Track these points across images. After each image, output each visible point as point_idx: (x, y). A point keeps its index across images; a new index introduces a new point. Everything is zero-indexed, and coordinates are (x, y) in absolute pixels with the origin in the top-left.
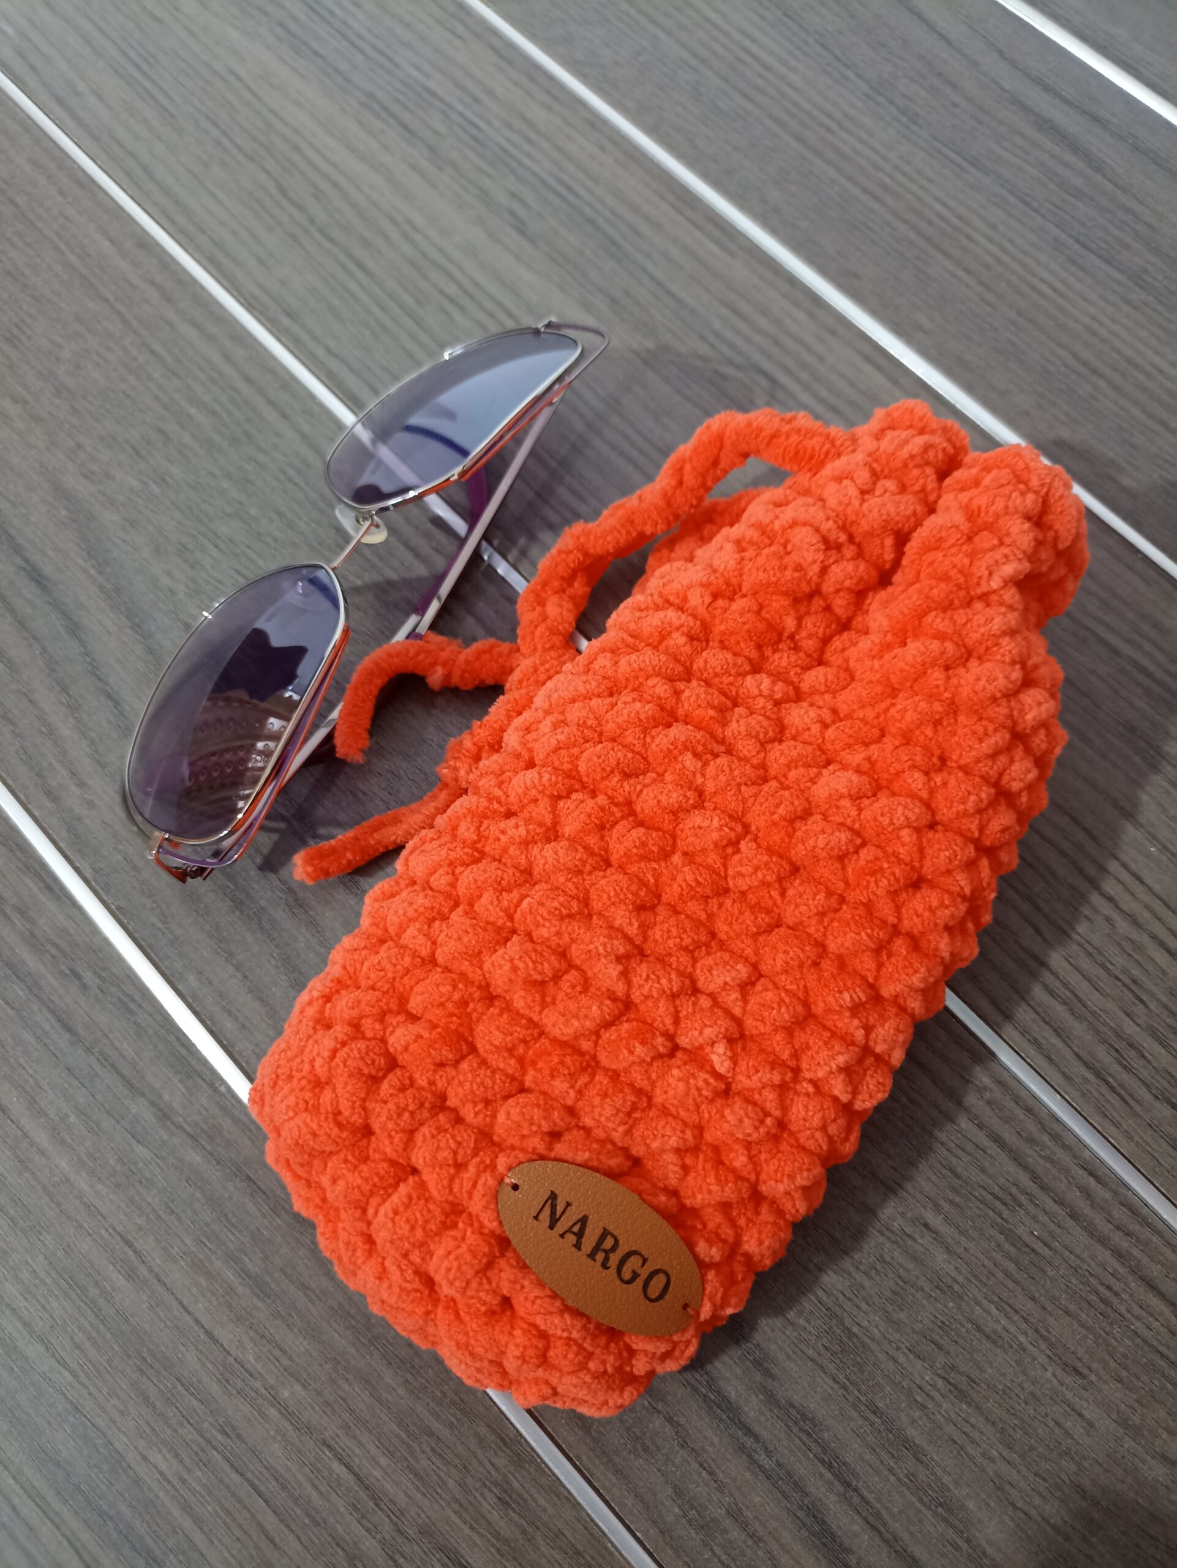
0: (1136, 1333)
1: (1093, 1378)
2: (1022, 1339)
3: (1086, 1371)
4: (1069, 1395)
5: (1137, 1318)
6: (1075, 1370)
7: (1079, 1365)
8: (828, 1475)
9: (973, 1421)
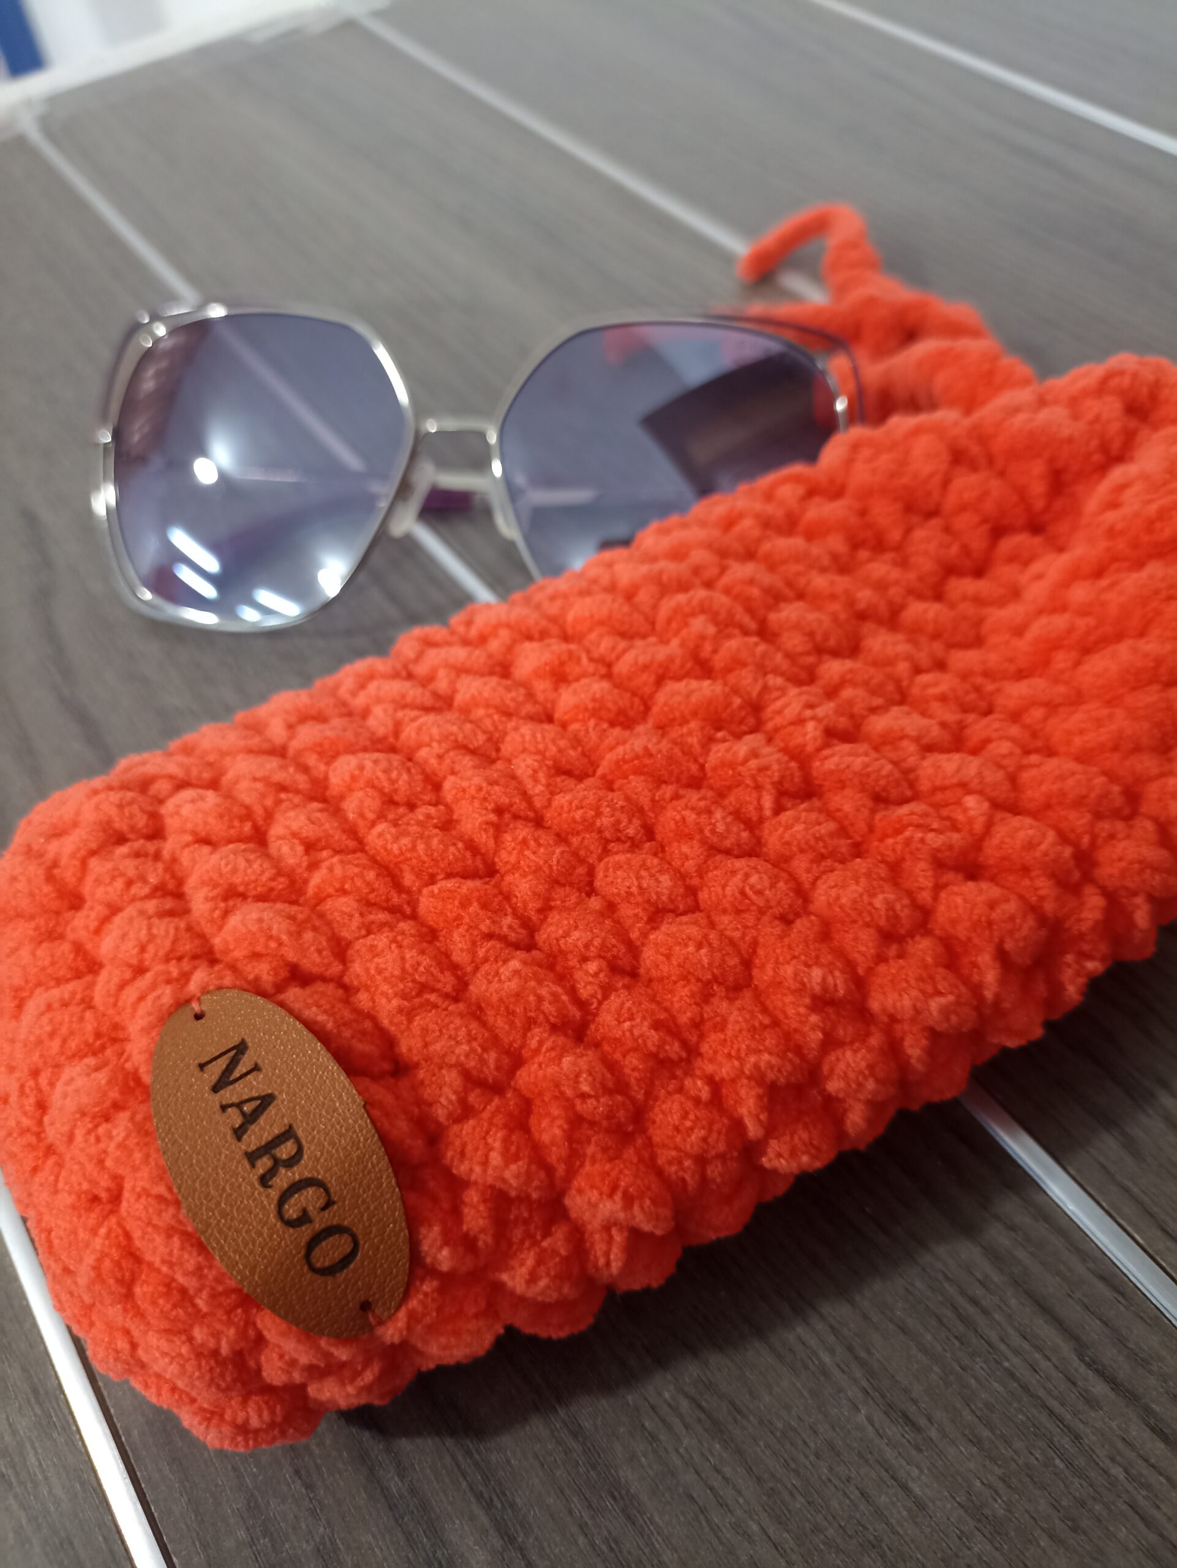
0: (1012, 1375)
1: (933, 1433)
2: (827, 1359)
3: (923, 1422)
4: (889, 1454)
5: (1017, 1352)
6: (906, 1417)
7: (912, 1409)
8: (483, 1519)
9: (727, 1471)
